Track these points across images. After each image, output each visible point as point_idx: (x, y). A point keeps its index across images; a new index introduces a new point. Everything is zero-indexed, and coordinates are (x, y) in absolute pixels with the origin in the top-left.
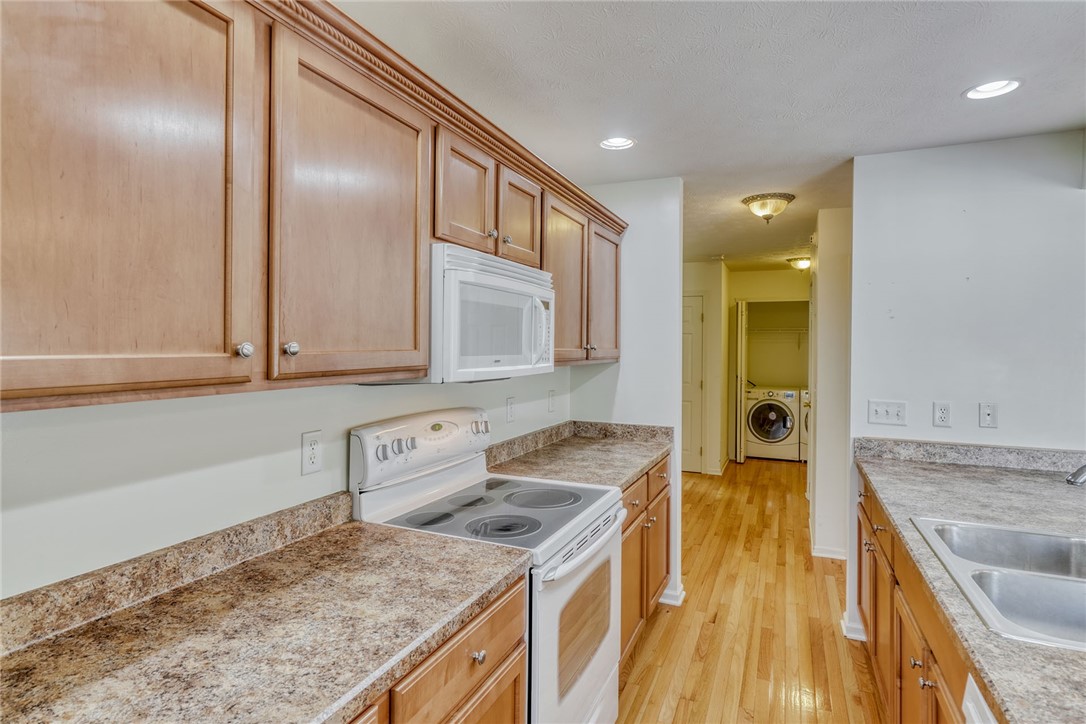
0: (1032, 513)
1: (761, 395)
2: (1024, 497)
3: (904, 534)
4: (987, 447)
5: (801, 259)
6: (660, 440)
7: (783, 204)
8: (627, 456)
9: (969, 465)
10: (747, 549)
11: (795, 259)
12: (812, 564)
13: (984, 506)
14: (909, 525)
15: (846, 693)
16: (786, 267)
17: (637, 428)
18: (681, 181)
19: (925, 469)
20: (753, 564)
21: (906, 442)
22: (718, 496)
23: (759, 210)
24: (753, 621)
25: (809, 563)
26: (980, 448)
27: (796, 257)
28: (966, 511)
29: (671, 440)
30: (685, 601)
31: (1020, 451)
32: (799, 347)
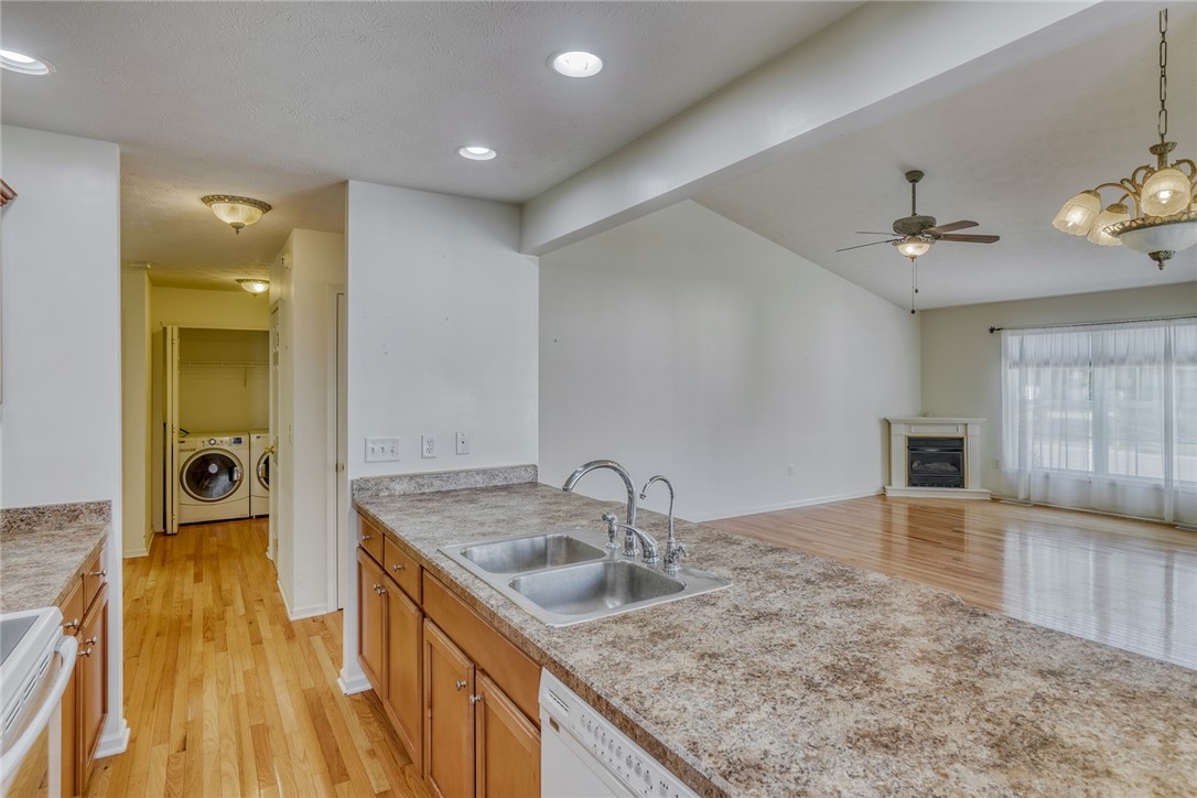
0: (513, 521)
1: (200, 445)
2: (501, 510)
3: (442, 565)
4: (462, 472)
5: (256, 281)
6: (88, 522)
7: (257, 213)
8: (37, 557)
9: (450, 491)
10: (207, 639)
11: (247, 280)
12: (292, 630)
13: (482, 524)
14: (439, 555)
15: (360, 752)
16: (235, 288)
17: (39, 512)
18: (117, 150)
19: (420, 501)
20: (222, 655)
21: (400, 478)
22: (151, 584)
23: (225, 214)
24: (238, 722)
25: (289, 630)
26: (457, 473)
27: (249, 278)
28: (473, 532)
29: (108, 520)
30: (132, 741)
31: (484, 472)
32: (245, 384)
